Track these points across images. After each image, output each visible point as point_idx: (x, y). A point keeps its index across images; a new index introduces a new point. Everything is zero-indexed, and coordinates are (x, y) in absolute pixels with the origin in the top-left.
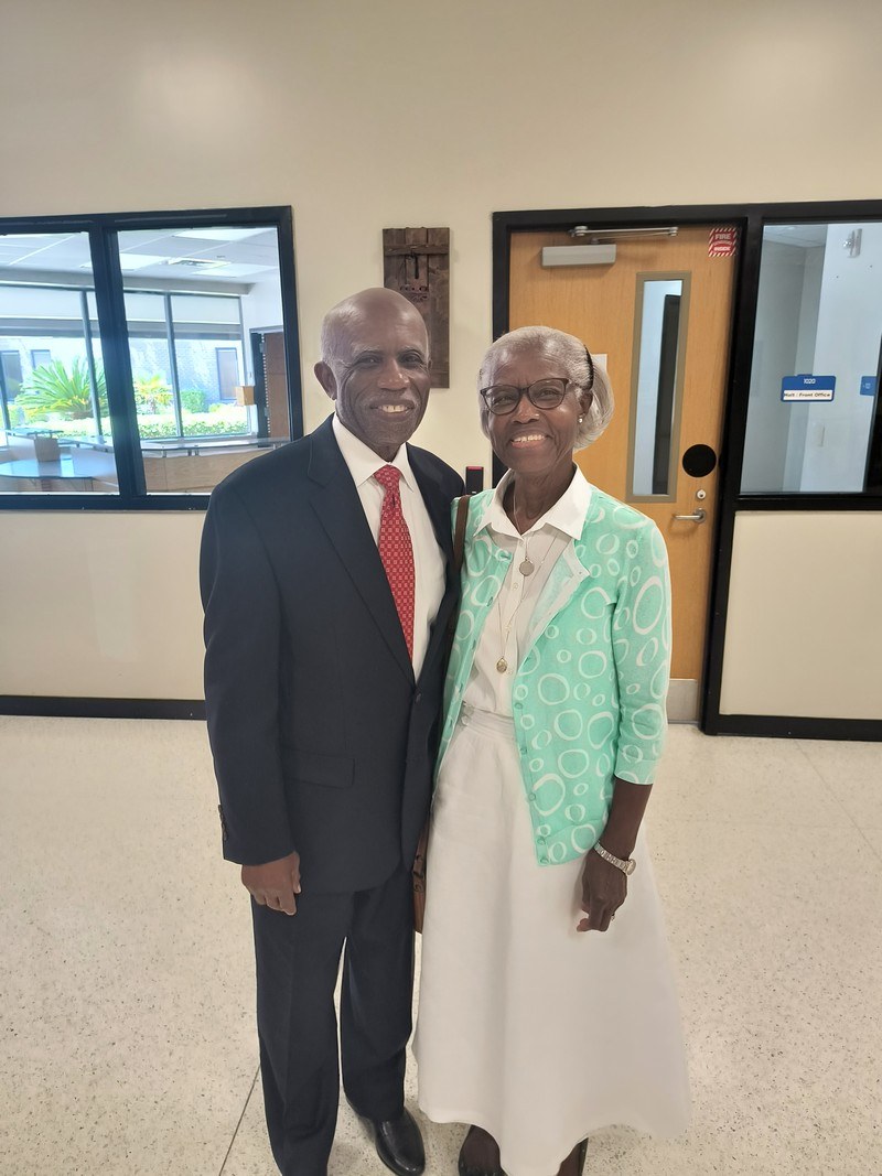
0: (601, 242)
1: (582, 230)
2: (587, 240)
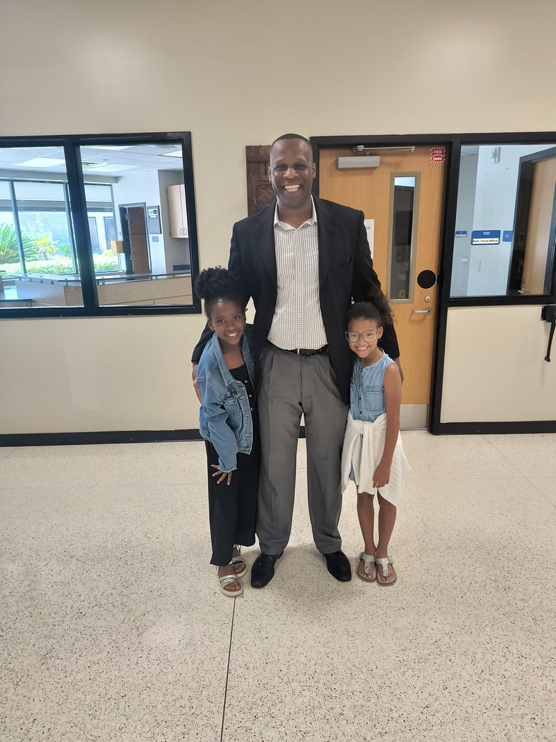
0: (371, 155)
1: (361, 148)
2: (363, 154)
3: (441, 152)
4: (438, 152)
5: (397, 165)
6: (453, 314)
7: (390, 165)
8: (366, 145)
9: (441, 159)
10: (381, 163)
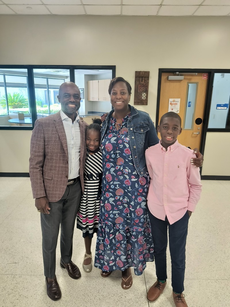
0: (181, 75)
1: (178, 73)
2: (178, 75)
3: (206, 75)
4: (205, 75)
5: (190, 79)
6: (209, 135)
7: (187, 79)
8: (179, 72)
9: (206, 78)
10: (184, 78)
